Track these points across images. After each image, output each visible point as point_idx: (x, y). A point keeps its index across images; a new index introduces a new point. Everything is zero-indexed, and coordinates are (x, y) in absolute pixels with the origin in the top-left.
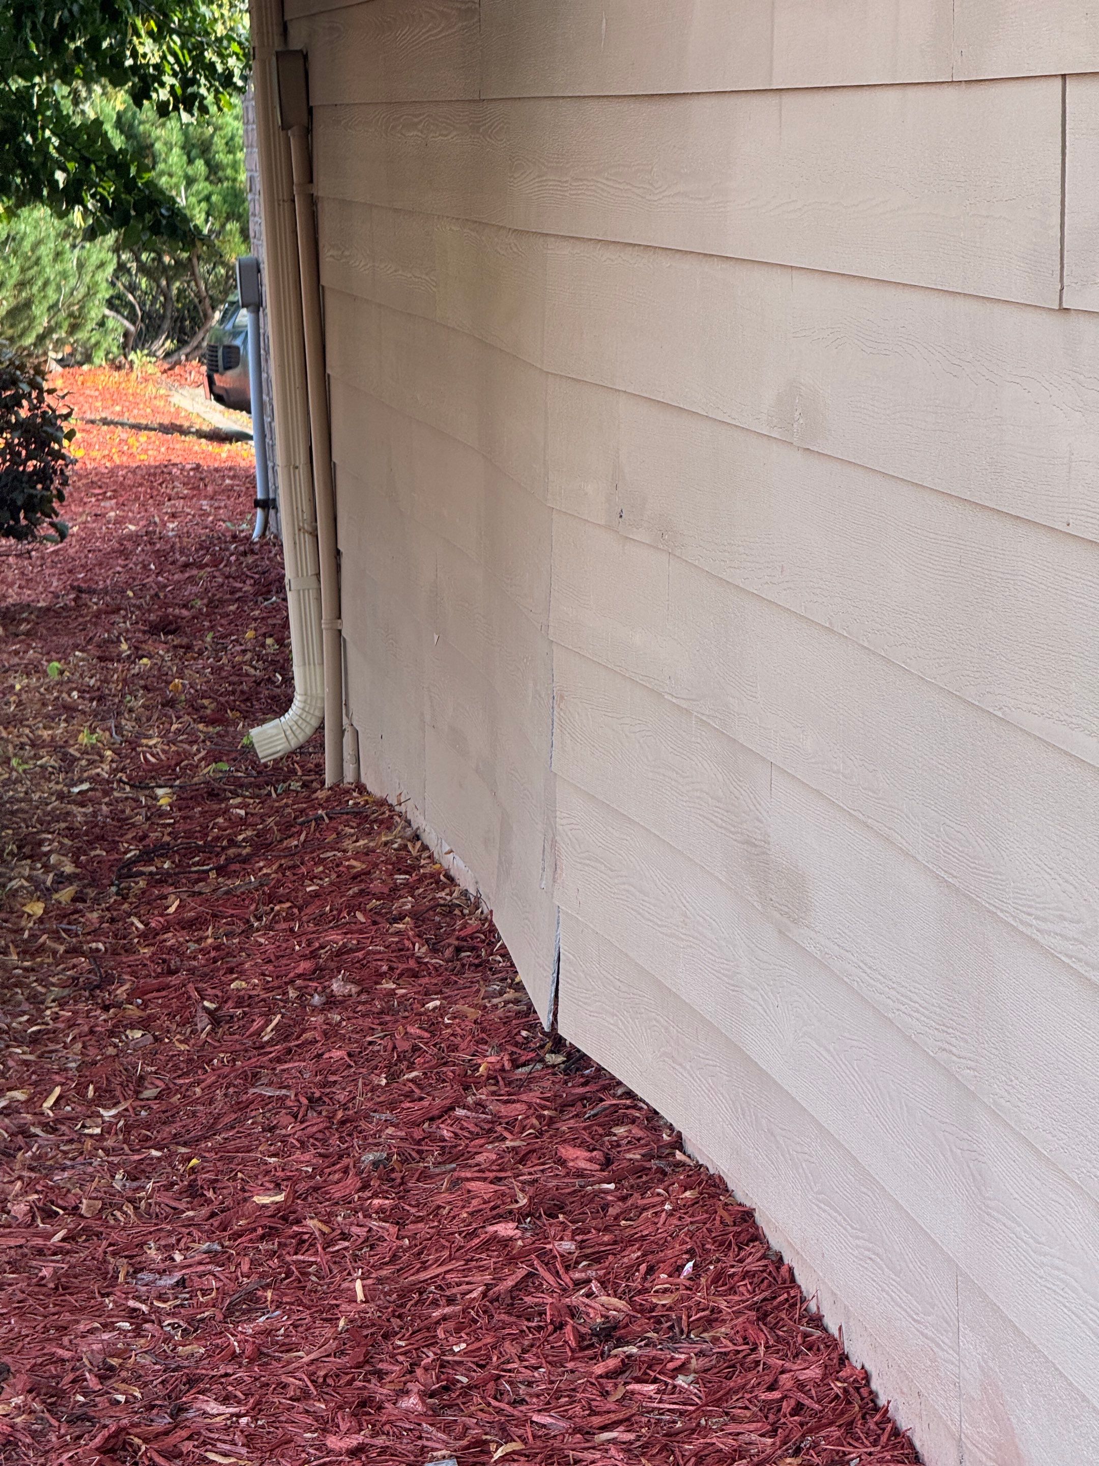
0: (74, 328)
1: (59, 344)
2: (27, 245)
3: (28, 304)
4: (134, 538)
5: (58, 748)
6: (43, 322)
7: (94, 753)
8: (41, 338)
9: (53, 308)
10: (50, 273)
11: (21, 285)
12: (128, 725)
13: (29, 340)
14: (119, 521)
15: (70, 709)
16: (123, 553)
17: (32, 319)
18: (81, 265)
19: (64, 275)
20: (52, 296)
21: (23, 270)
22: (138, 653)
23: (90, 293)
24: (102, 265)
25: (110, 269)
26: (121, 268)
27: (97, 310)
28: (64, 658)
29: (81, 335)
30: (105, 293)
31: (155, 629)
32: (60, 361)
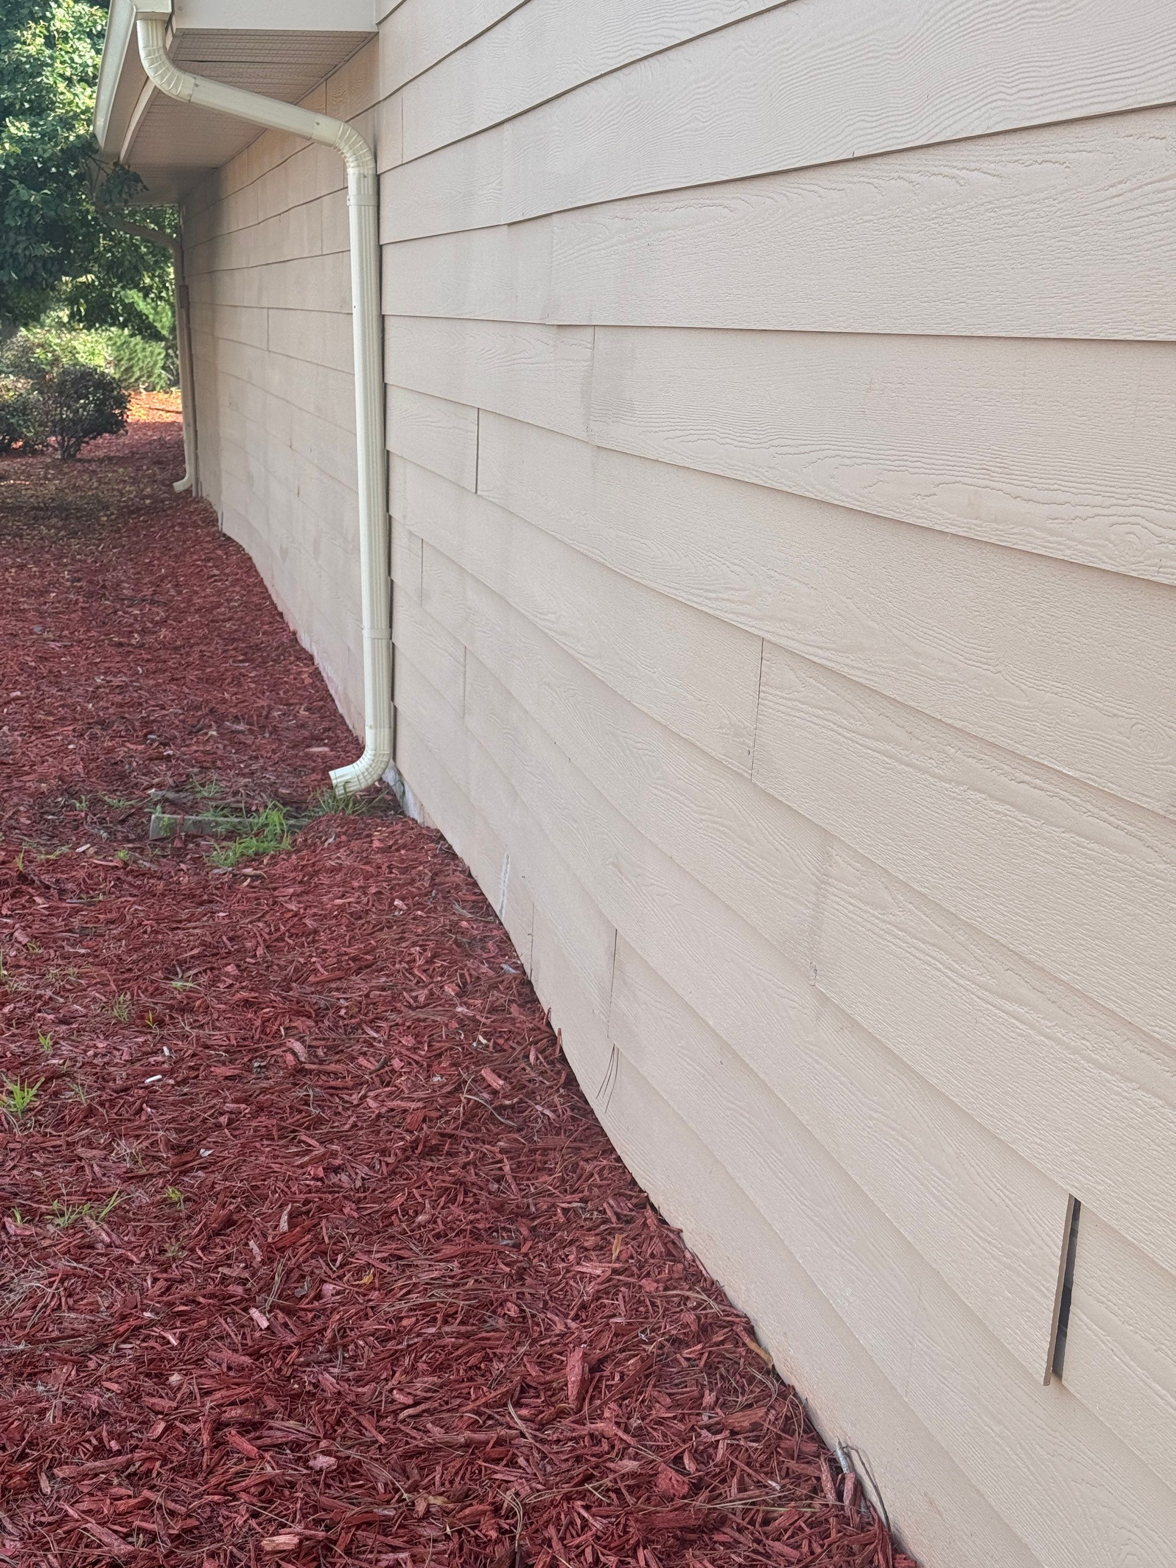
0: (149, 377)
1: (144, 382)
2: (132, 345)
3: (132, 367)
4: (155, 440)
5: (119, 490)
6: (138, 374)
7: (130, 492)
8: (137, 380)
9: (141, 369)
10: (140, 355)
11: (130, 360)
12: (142, 486)
13: (132, 380)
14: (151, 436)
15: (125, 481)
16: (150, 443)
17: (133, 372)
18: (152, 353)
19: (145, 357)
20: (141, 364)
21: (130, 354)
22: (148, 469)
23: (155, 363)
24: (159, 354)
25: (162, 356)
26: (167, 355)
27: (158, 370)
28: (125, 468)
29: (152, 379)
30: (161, 364)
31: (154, 463)
32: (145, 389)
